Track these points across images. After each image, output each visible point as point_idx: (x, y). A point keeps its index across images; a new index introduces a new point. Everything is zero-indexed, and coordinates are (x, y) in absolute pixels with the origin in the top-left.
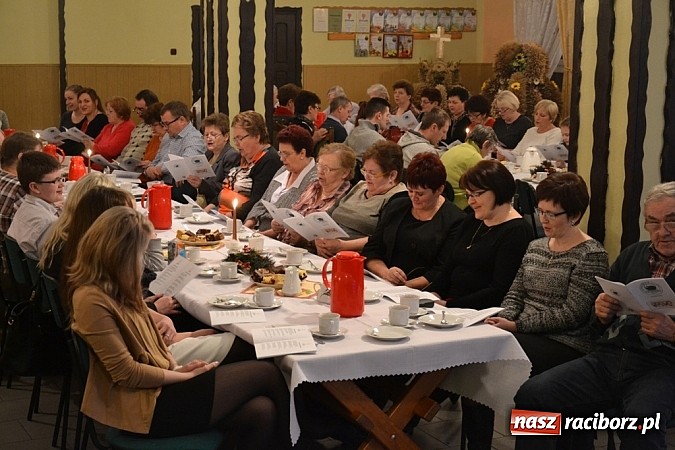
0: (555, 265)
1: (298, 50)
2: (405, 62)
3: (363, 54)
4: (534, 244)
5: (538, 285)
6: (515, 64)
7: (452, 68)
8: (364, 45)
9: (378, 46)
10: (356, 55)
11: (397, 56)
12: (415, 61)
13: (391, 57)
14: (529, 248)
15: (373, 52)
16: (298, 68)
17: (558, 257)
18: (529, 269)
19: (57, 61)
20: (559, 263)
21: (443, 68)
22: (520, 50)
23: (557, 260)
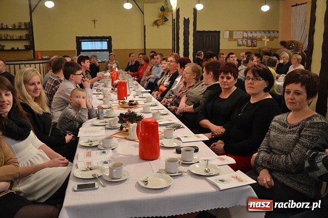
0: (290, 132)
1: (219, 44)
2: (254, 48)
3: (240, 45)
4: (277, 118)
5: (277, 145)
6: (291, 47)
7: (269, 49)
8: (241, 43)
9: (245, 43)
10: (238, 46)
11: (251, 46)
12: (257, 48)
13: (249, 46)
14: (274, 119)
15: (243, 45)
16: (219, 50)
17: (292, 127)
18: (273, 133)
19: (143, 48)
20: (292, 131)
21: (266, 50)
22: (293, 42)
23: (291, 129)
